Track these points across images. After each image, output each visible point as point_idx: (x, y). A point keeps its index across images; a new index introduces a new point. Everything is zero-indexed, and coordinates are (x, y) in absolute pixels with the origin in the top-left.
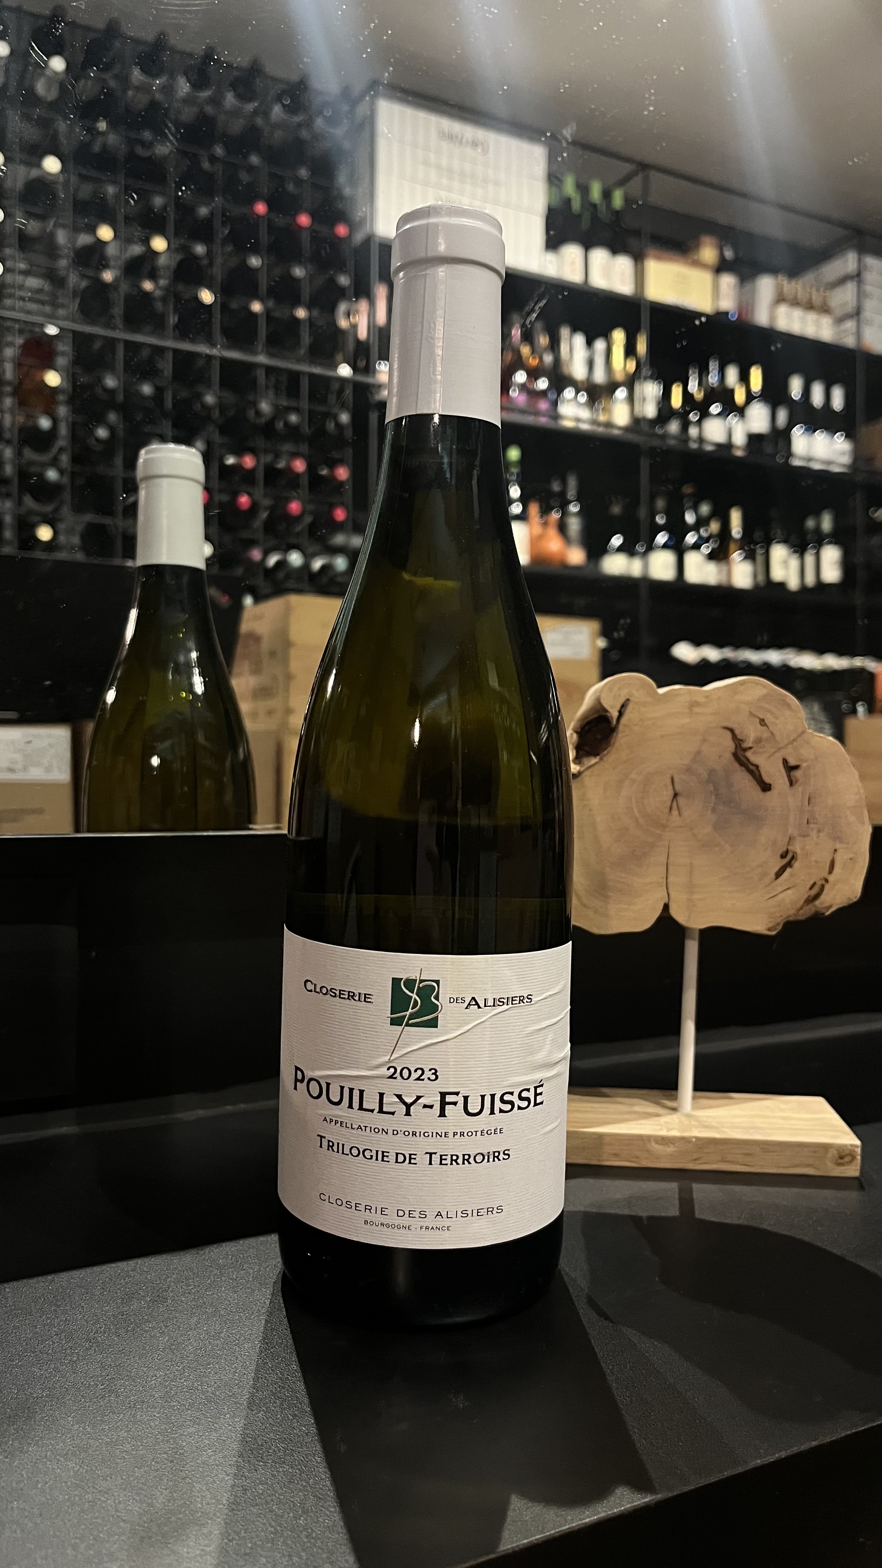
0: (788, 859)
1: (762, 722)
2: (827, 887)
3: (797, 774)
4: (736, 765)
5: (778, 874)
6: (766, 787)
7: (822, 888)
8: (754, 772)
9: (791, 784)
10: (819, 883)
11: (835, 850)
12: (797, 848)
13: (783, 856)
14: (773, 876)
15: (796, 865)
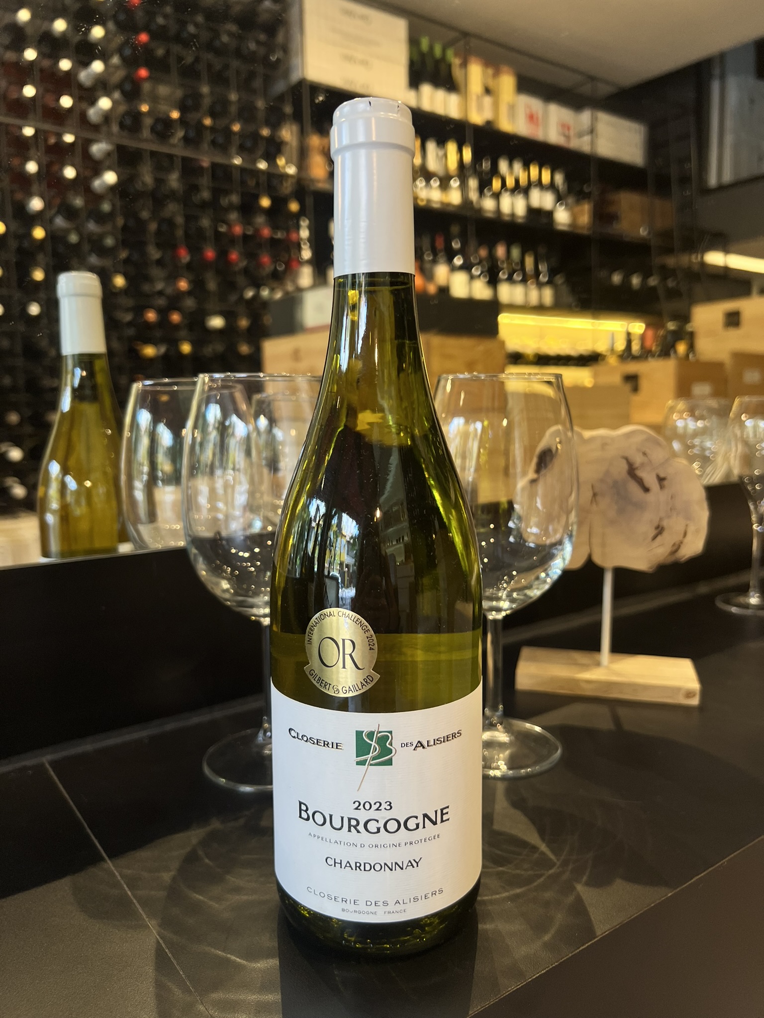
0: (660, 530)
1: (645, 454)
2: (682, 546)
3: (666, 483)
4: (629, 479)
5: (654, 538)
6: (646, 490)
7: (679, 547)
8: (640, 482)
9: (662, 487)
10: (677, 543)
11: (687, 525)
12: (665, 523)
13: (657, 527)
14: (651, 540)
15: (665, 534)
